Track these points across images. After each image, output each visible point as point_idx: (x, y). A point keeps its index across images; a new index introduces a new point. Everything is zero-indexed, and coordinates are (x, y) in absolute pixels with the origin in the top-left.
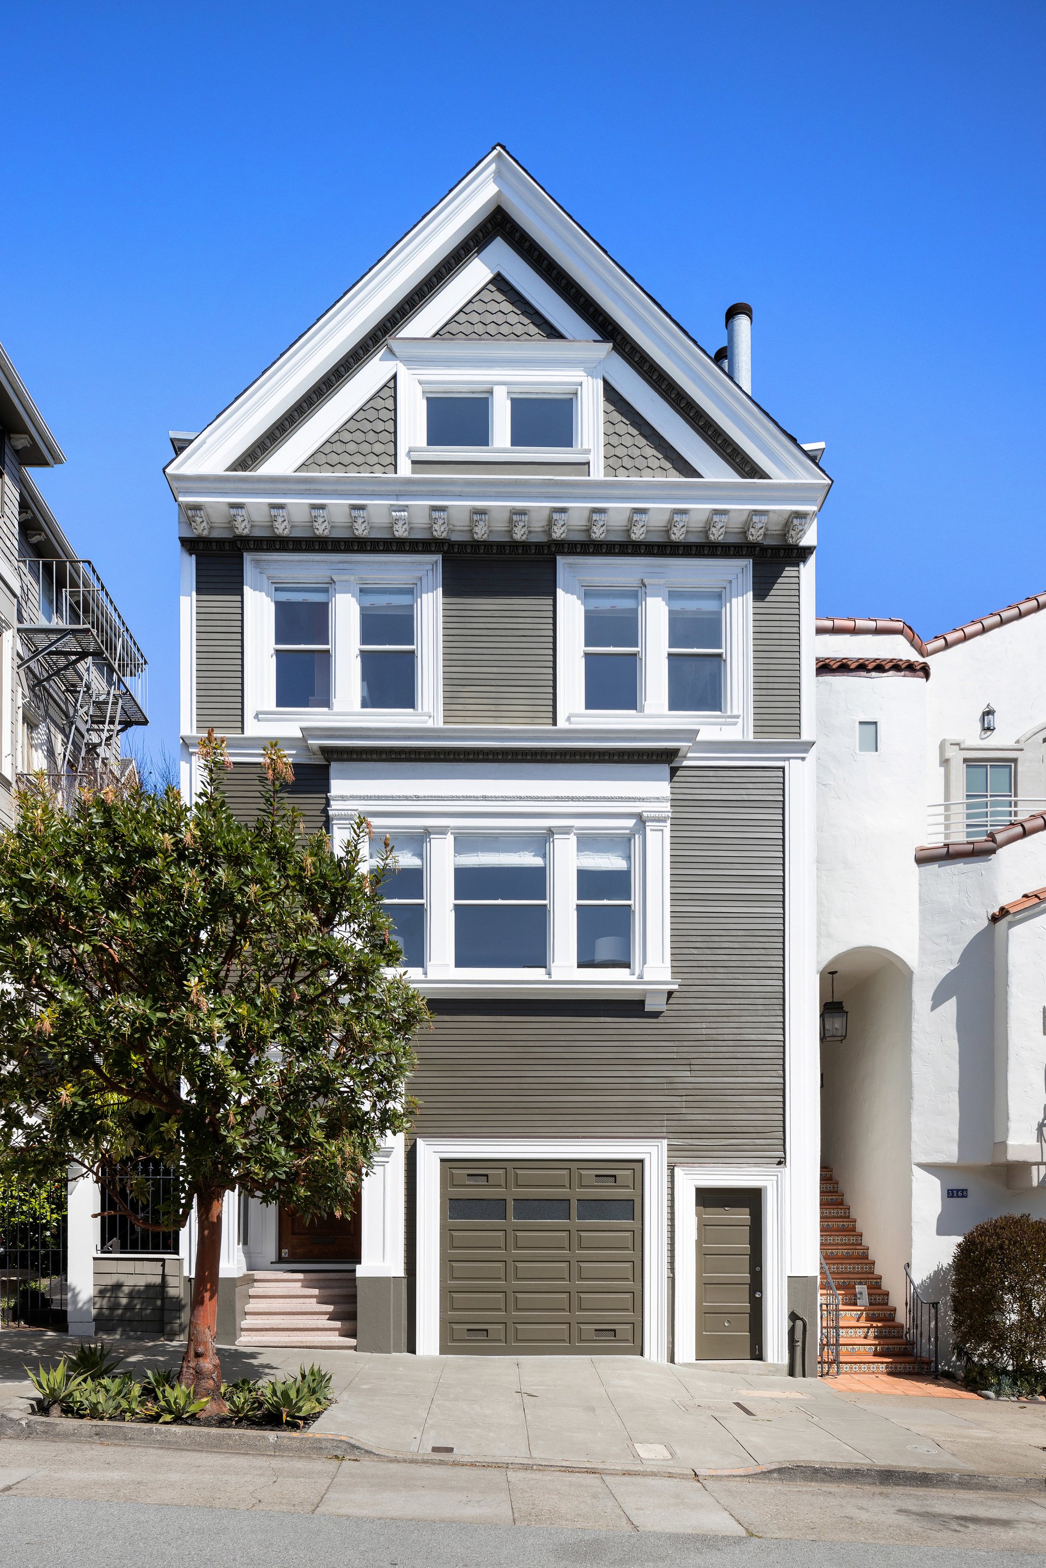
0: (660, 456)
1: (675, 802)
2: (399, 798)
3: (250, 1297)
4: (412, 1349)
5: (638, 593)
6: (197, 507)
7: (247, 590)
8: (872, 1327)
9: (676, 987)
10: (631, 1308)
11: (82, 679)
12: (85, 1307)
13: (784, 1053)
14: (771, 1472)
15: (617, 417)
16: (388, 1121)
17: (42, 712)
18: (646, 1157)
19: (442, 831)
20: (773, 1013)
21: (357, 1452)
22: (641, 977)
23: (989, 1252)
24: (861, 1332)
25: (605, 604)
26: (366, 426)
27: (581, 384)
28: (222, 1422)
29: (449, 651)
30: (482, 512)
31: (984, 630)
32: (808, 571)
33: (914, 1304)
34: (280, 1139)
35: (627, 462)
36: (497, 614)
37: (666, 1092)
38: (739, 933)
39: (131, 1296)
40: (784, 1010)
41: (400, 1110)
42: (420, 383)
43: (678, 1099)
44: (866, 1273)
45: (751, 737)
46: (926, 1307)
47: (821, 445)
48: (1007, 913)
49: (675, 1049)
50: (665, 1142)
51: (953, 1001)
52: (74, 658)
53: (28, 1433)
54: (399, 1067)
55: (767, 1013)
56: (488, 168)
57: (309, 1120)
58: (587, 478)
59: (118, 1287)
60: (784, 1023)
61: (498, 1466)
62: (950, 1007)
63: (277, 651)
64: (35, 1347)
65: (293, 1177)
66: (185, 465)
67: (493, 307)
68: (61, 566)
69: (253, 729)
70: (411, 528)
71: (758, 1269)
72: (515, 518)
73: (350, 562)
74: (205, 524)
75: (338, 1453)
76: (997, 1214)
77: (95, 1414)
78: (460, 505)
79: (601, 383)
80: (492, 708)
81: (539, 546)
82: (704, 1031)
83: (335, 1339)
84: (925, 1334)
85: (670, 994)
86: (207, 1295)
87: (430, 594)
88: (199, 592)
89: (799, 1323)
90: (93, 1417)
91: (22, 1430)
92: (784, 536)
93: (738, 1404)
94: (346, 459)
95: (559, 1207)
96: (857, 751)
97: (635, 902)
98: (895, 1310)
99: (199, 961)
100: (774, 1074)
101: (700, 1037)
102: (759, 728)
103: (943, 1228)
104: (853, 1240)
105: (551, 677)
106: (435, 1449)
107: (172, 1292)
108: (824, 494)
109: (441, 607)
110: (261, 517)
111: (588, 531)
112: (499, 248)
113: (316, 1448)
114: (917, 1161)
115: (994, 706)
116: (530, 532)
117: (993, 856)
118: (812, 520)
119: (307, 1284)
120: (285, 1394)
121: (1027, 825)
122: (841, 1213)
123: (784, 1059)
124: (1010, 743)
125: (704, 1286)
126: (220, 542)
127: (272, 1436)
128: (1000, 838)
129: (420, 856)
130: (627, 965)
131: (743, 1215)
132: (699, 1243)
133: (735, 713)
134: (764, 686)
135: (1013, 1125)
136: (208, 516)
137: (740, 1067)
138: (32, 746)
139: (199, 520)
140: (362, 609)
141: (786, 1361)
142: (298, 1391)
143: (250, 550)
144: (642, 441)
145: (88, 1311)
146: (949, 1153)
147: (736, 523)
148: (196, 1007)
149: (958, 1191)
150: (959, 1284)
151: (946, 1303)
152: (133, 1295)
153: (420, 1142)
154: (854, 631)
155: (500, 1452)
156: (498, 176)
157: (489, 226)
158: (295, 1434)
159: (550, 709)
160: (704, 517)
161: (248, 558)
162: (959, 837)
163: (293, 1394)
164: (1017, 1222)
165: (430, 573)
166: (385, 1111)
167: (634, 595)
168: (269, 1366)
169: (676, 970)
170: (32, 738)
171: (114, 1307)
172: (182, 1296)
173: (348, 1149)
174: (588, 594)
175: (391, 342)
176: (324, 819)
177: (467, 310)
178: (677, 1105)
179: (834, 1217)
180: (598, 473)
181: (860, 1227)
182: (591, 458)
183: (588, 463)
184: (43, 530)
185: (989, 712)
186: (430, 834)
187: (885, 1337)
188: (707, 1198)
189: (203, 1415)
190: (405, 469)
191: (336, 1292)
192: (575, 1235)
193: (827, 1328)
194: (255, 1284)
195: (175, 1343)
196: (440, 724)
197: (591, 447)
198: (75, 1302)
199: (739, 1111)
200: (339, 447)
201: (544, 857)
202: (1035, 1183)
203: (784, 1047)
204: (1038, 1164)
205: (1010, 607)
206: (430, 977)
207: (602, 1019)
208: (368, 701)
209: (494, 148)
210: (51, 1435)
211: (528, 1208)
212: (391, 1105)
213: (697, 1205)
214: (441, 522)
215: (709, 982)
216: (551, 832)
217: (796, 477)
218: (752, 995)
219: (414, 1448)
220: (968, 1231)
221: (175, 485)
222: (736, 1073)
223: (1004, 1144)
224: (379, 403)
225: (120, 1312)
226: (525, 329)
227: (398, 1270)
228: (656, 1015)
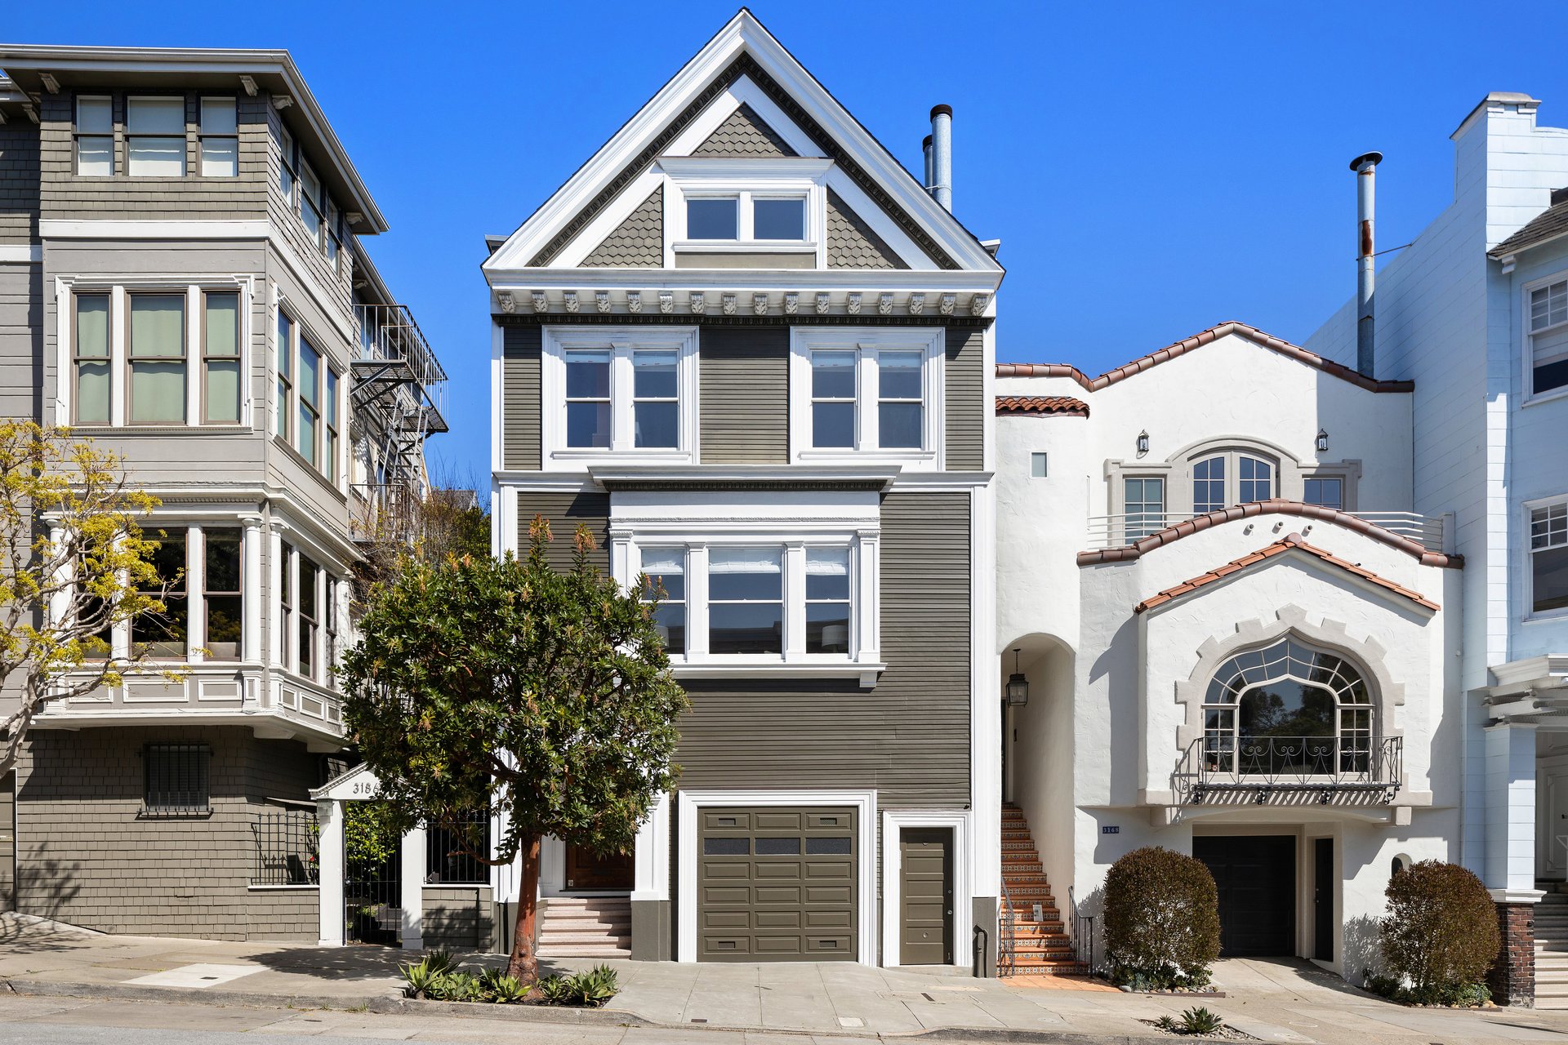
0: (872, 247)
1: (884, 521)
2: (665, 520)
3: (545, 918)
4: (675, 958)
5: (854, 354)
6: (506, 293)
7: (544, 355)
8: (1043, 938)
9: (884, 669)
10: (848, 923)
11: (395, 399)
12: (415, 927)
13: (970, 719)
14: (932, 1033)
15: (837, 216)
16: (659, 782)
17: (363, 429)
18: (861, 804)
19: (699, 546)
20: (962, 688)
21: (638, 1021)
22: (856, 660)
23: (1129, 876)
24: (1035, 942)
25: (829, 363)
26: (640, 225)
27: (809, 190)
28: (540, 1003)
29: (705, 402)
30: (731, 295)
31: (1140, 370)
32: (989, 337)
33: (1075, 917)
34: (583, 799)
35: (846, 252)
36: (743, 372)
37: (877, 752)
38: (935, 625)
39: (452, 917)
40: (970, 686)
41: (667, 773)
42: (682, 190)
43: (886, 757)
44: (1044, 895)
45: (944, 470)
46: (1082, 921)
47: (997, 242)
48: (1146, 608)
49: (884, 718)
50: (875, 791)
51: (1106, 677)
52: (391, 384)
53: (405, 1010)
54: (668, 745)
55: (956, 688)
56: (736, 24)
57: (604, 785)
58: (814, 270)
59: (441, 910)
60: (970, 696)
61: (739, 1030)
62: (1104, 681)
63: (568, 402)
64: (381, 957)
65: (593, 825)
66: (498, 262)
67: (740, 130)
68: (382, 311)
69: (550, 466)
70: (675, 306)
71: (950, 892)
72: (756, 299)
73: (627, 332)
74: (512, 305)
75: (625, 1022)
76: (1137, 847)
77: (450, 997)
78: (714, 291)
79: (825, 190)
80: (739, 447)
81: (776, 319)
82: (906, 703)
83: (614, 950)
84: (1082, 945)
85: (879, 673)
86: (528, 911)
87: (690, 357)
88: (506, 356)
89: (981, 935)
90: (449, 1000)
91: (401, 1007)
92: (970, 309)
93: (925, 995)
94: (624, 251)
95: (791, 844)
96: (1031, 477)
97: (852, 600)
98: (1063, 924)
99: (531, 678)
100: (962, 736)
101: (903, 708)
102: (951, 461)
103: (1099, 859)
104: (1035, 868)
105: (786, 422)
106: (693, 1021)
107: (484, 914)
108: (1000, 279)
109: (698, 367)
110: (556, 299)
111: (815, 307)
112: (744, 82)
113: (610, 1019)
114: (1078, 804)
115: (1148, 432)
116: (769, 308)
117: (1137, 561)
118: (991, 299)
119: (590, 908)
120: (586, 982)
121: (1164, 536)
122: (1027, 846)
123: (970, 725)
124: (1161, 462)
125: (907, 906)
126: (523, 317)
127: (577, 1011)
128: (1142, 546)
129: (682, 565)
130: (846, 651)
131: (938, 849)
132: (902, 872)
133: (931, 450)
134: (955, 428)
135: (1150, 776)
136: (514, 298)
137: (936, 731)
138: (354, 457)
139: (507, 302)
140: (636, 368)
141: (971, 964)
142: (595, 980)
143: (546, 323)
144: (857, 235)
145: (418, 931)
146: (1103, 798)
147: (931, 301)
148: (529, 711)
149: (1111, 828)
150: (1110, 902)
151: (1099, 919)
152: (453, 917)
153: (682, 794)
154: (1032, 375)
155: (740, 1021)
156: (744, 31)
157: (737, 67)
158: (595, 1010)
159: (785, 447)
160: (906, 297)
161: (545, 329)
162: (1120, 543)
163: (591, 982)
164: (1152, 853)
165: (690, 340)
166: (657, 776)
167: (852, 355)
168: (564, 970)
169: (884, 654)
170: (355, 451)
171: (438, 927)
172: (492, 917)
173: (632, 806)
174: (815, 355)
175: (658, 159)
176: (605, 536)
177: (718, 132)
178: (884, 762)
179: (1021, 850)
180: (822, 265)
181: (1042, 857)
182: (817, 249)
183: (815, 253)
184: (366, 279)
185: (1144, 437)
186: (690, 548)
187: (1054, 946)
188: (909, 835)
189: (525, 999)
190: (670, 263)
191: (614, 913)
192: (804, 866)
193: (1004, 939)
194: (549, 908)
195: (486, 955)
196: (698, 463)
197: (817, 241)
198: (407, 923)
199: (934, 766)
200: (617, 242)
201: (780, 565)
202: (1168, 822)
203: (970, 715)
204: (1171, 806)
205: (1161, 351)
206: (690, 662)
207: (826, 694)
208: (641, 440)
209: (741, 11)
210: (420, 1011)
211: (768, 844)
212: (661, 771)
213: (901, 841)
214: (698, 303)
215: (911, 664)
216: (785, 545)
217: (977, 267)
218: (945, 674)
219: (679, 1019)
220: (1116, 861)
221: (489, 277)
222: (931, 736)
223: (1144, 791)
224: (650, 207)
225: (443, 930)
226: (765, 147)
227: (664, 895)
228: (869, 690)
